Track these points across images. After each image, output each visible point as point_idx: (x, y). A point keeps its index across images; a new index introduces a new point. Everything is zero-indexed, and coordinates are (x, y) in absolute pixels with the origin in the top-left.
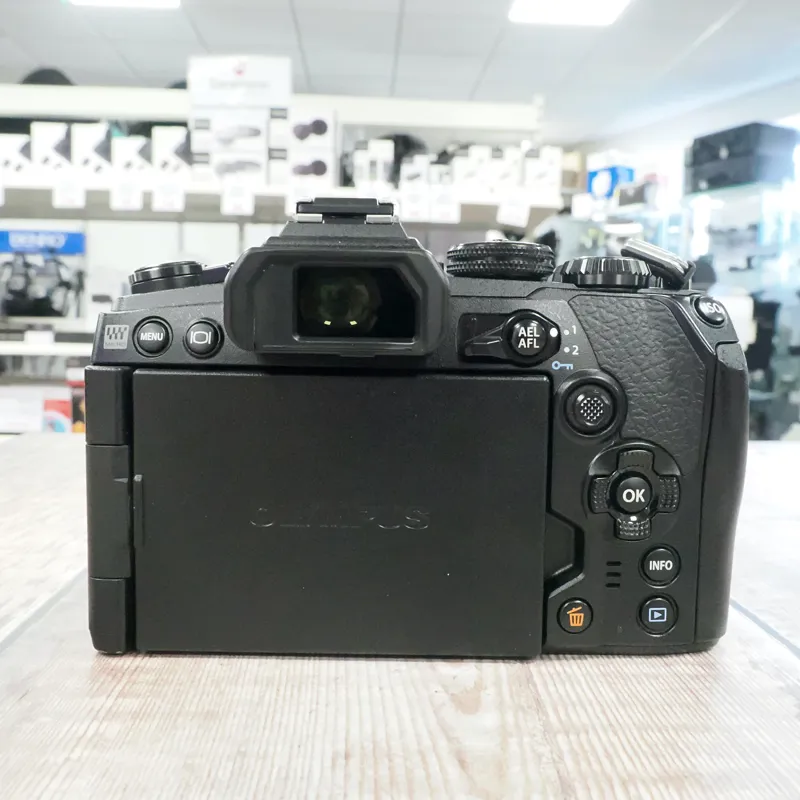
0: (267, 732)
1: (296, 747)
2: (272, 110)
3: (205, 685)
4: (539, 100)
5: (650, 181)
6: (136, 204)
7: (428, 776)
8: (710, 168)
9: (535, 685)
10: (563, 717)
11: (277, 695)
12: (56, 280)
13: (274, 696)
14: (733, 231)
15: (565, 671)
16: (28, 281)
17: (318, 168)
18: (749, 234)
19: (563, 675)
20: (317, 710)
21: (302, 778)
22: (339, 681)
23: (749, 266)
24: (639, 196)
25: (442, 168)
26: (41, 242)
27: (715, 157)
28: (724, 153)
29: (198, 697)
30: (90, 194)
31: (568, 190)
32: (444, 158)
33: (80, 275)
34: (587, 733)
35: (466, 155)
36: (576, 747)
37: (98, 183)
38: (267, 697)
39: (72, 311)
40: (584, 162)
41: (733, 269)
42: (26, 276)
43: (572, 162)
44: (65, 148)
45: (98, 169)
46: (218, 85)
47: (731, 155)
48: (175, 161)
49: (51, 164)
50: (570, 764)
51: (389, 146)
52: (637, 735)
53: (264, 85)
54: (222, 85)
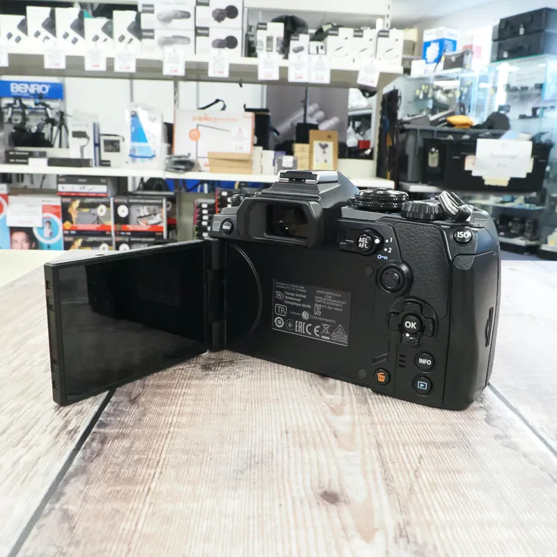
1: (264, 428)
5: (467, 51)
6: (102, 67)
8: (511, 42)
10: (380, 418)
11: (252, 406)
12: (44, 118)
14: (525, 88)
16: (25, 119)
17: (230, 42)
18: (537, 91)
20: (271, 413)
21: (269, 440)
22: (279, 401)
23: (534, 115)
24: (459, 62)
25: (317, 43)
26: (33, 90)
27: (516, 34)
28: (522, 31)
29: (217, 407)
30: (68, 58)
31: (407, 56)
32: (320, 36)
33: (62, 114)
34: (390, 425)
35: (337, 35)
36: (385, 430)
37: (75, 51)
38: (247, 407)
39: (57, 143)
40: (420, 35)
41: (523, 117)
42: (23, 114)
43: (412, 34)
44: (51, 26)
45: (75, 41)
47: (526, 33)
48: (129, 36)
49: (41, 37)
50: (381, 437)
51: (281, 26)
52: (412, 426)
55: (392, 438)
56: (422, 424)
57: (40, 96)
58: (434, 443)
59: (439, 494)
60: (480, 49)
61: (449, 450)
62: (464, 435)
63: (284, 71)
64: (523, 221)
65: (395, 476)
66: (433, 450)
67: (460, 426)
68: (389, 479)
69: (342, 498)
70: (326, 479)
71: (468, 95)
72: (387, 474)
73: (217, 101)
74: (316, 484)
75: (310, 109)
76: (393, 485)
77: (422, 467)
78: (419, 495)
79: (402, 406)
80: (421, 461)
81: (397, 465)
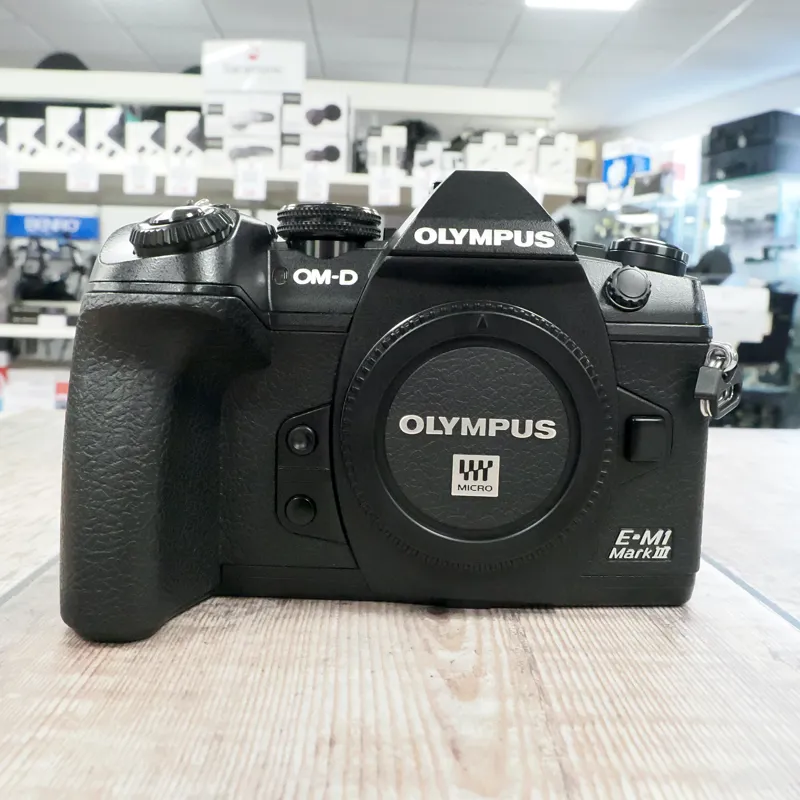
0: (247, 715)
1: (277, 731)
2: (285, 95)
3: (186, 663)
4: (555, 86)
5: (666, 171)
6: (149, 188)
7: (419, 767)
8: (727, 157)
9: (538, 672)
10: (568, 706)
11: (262, 676)
12: (70, 265)
13: (258, 676)
14: (750, 221)
15: (571, 658)
16: (43, 266)
17: (331, 154)
18: (767, 224)
19: (568, 662)
20: (302, 694)
21: (282, 765)
22: (329, 663)
23: (766, 257)
24: (655, 185)
25: (456, 155)
26: (56, 226)
27: (733, 146)
28: (742, 142)
29: (178, 676)
30: (103, 178)
31: (583, 179)
32: (458, 144)
33: (93, 259)
34: (593, 723)
35: (480, 142)
36: (581, 739)
37: (112, 167)
38: (250, 679)
40: (599, 152)
41: (750, 260)
42: (41, 260)
43: (588, 150)
44: (79, 133)
45: (112, 153)
46: (232, 69)
47: (750, 144)
48: (188, 145)
49: (65, 148)
51: (402, 132)
53: (277, 70)
54: (235, 70)
55: (601, 759)
57: (66, 235)
60: (683, 167)
63: (406, 192)
64: (757, 410)
71: (669, 231)
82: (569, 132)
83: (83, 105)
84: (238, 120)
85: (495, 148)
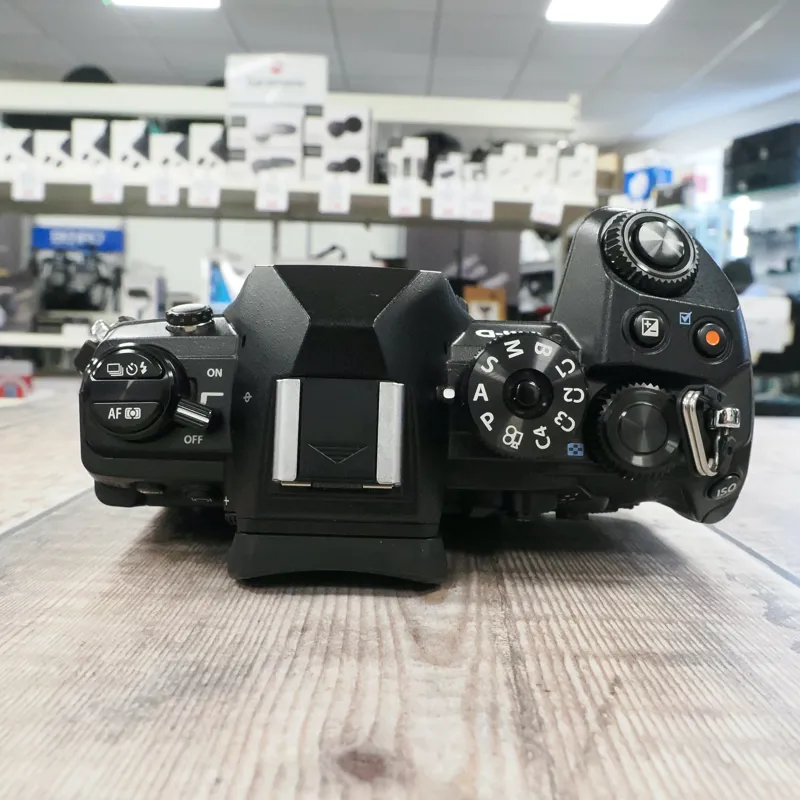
0: (230, 611)
1: (255, 621)
2: (308, 107)
3: (178, 576)
4: (575, 99)
5: (688, 183)
6: (173, 200)
8: (749, 168)
10: (527, 609)
12: (94, 276)
14: (772, 233)
16: (68, 277)
17: (352, 165)
18: (789, 236)
21: (256, 643)
23: (789, 269)
24: (677, 197)
25: (475, 166)
26: (81, 239)
27: (755, 157)
28: (764, 154)
30: (128, 190)
31: (604, 191)
32: (478, 156)
33: (118, 272)
34: (548, 620)
35: (501, 153)
36: (534, 630)
37: (136, 178)
39: (110, 306)
40: (621, 163)
41: (773, 272)
42: (66, 272)
43: (609, 163)
44: (104, 145)
45: (136, 165)
46: (255, 82)
47: (772, 155)
48: (211, 157)
49: (90, 160)
50: (524, 642)
51: (423, 143)
52: (598, 624)
53: (300, 83)
54: (259, 83)
55: (550, 644)
56: (622, 621)
57: (91, 248)
58: (650, 657)
59: (664, 762)
60: (704, 180)
61: (686, 668)
62: (719, 642)
63: (426, 203)
65: (547, 720)
66: (648, 669)
67: (709, 625)
68: (532, 727)
69: (395, 768)
70: (365, 722)
72: (525, 715)
73: (333, 248)
74: (335, 732)
75: (468, 262)
76: (540, 740)
77: (619, 702)
78: (609, 764)
79: (576, 589)
80: (616, 689)
81: (554, 697)
82: (589, 142)
83: (109, 118)
84: (261, 132)
85: (515, 159)
